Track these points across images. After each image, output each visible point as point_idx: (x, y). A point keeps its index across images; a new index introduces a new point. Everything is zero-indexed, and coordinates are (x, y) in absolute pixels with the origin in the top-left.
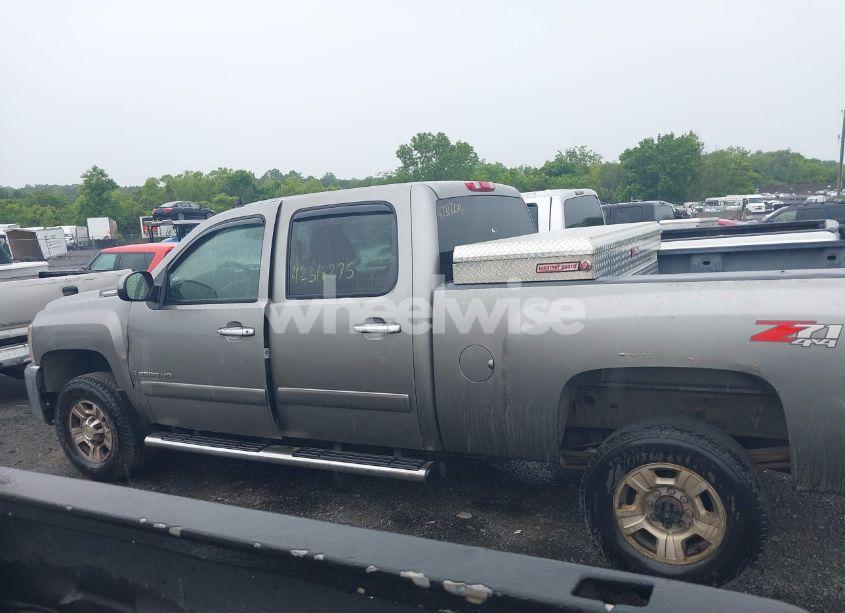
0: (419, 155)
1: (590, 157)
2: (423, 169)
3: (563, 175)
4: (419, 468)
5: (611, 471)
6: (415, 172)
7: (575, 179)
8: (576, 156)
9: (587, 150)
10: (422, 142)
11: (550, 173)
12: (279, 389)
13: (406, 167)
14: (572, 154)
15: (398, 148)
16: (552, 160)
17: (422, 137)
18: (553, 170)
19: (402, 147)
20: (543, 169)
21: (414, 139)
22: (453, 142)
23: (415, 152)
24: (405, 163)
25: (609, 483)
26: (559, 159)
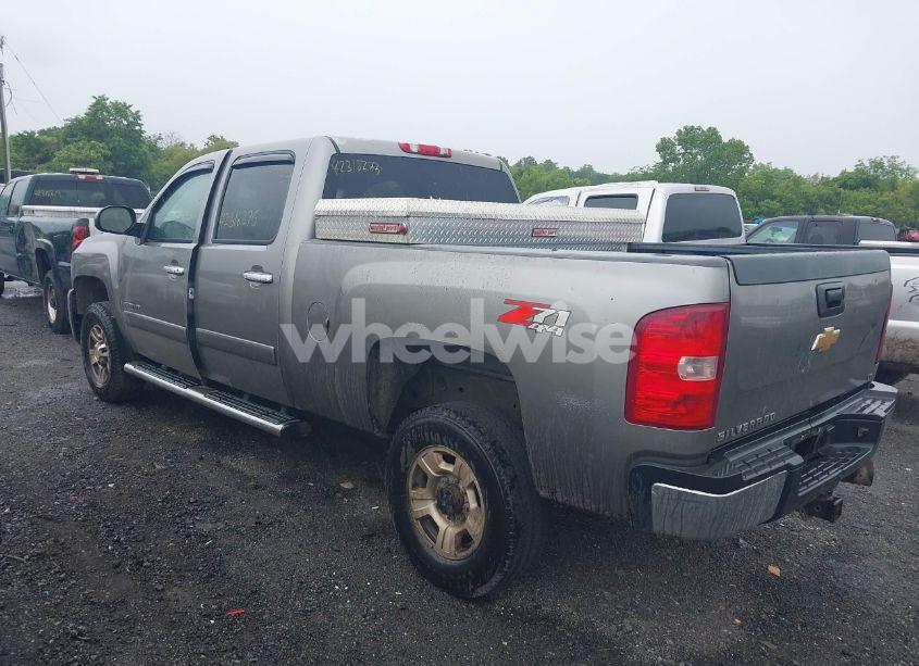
0: (682, 151)
1: (902, 171)
2: (684, 166)
3: (862, 189)
4: (280, 423)
5: (403, 448)
6: (675, 169)
7: (874, 194)
8: (882, 167)
9: (899, 161)
10: (689, 137)
11: (844, 185)
12: (198, 329)
13: (665, 162)
14: (878, 165)
15: (659, 141)
16: (851, 169)
17: (690, 130)
18: (849, 183)
19: (663, 140)
20: (835, 180)
21: (679, 133)
22: (725, 140)
23: (678, 148)
24: (663, 157)
25: (402, 460)
26: (860, 171)
